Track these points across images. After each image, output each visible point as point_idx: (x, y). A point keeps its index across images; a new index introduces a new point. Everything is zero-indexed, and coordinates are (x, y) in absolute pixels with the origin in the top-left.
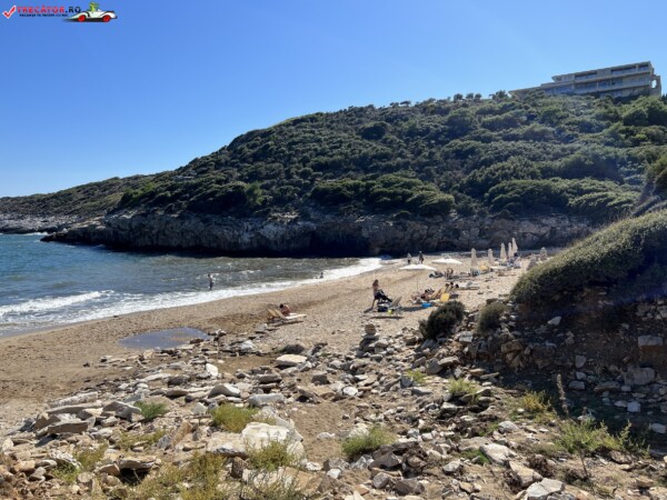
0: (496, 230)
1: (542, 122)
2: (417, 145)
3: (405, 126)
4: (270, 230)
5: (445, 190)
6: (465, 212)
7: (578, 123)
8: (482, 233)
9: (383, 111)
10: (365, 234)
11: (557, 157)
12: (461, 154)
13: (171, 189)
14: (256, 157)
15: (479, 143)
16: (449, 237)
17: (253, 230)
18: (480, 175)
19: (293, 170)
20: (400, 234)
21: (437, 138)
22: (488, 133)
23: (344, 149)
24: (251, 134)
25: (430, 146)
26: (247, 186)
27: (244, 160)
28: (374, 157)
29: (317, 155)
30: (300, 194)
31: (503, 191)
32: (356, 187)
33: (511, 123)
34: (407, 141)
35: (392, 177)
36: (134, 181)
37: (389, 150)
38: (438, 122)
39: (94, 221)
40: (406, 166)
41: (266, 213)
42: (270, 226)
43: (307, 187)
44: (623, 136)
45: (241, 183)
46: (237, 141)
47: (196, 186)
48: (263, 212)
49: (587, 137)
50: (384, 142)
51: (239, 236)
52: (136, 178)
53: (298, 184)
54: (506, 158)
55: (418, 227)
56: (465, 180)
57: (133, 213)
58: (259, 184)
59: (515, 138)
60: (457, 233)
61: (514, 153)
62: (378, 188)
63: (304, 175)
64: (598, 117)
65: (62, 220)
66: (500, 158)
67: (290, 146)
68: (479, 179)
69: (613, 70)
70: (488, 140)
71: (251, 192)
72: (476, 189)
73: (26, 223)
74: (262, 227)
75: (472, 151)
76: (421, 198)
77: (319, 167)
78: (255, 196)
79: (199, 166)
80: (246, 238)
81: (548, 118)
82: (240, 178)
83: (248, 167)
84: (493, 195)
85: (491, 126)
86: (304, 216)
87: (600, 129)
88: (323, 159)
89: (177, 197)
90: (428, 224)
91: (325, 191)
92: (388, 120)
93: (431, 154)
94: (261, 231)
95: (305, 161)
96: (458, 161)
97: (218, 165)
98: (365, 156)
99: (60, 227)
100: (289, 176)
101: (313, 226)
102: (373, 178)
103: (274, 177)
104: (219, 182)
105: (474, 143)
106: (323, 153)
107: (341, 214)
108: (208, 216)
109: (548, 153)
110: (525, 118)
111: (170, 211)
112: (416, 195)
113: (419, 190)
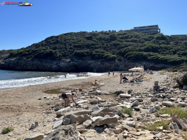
0: (129, 65)
1: (135, 37)
2: (102, 42)
3: (98, 37)
4: (62, 64)
5: (113, 54)
6: (120, 60)
7: (144, 39)
8: (125, 66)
9: (91, 33)
10: (92, 66)
11: (141, 47)
12: (115, 45)
13: (28, 51)
14: (54, 43)
15: (120, 42)
16: (116, 67)
17: (56, 64)
18: (122, 50)
19: (67, 47)
20: (102, 66)
21: (108, 40)
22: (121, 40)
23: (82, 42)
25: (106, 43)
26: (54, 51)
27: (51, 44)
28: (91, 45)
29: (74, 43)
30: (71, 54)
31: (129, 55)
32: (87, 52)
33: (127, 38)
34: (99, 41)
35: (97, 50)
37: (95, 43)
38: (107, 37)
40: (100, 47)
41: (61, 59)
42: (62, 63)
43: (72, 52)
44: (156, 42)
47: (36, 51)
48: (59, 59)
49: (147, 42)
50: (93, 41)
51: (52, 66)
53: (69, 51)
54: (128, 46)
55: (107, 64)
56: (118, 51)
57: (15, 58)
58: (58, 50)
59: (128, 41)
60: (118, 66)
61: (130, 45)
62: (94, 53)
63: (71, 48)
64: (148, 37)
66: (126, 46)
67: (65, 40)
68: (122, 51)
69: (149, 26)
70: (122, 42)
71: (55, 53)
72: (122, 54)
74: (60, 63)
75: (118, 44)
76: (107, 56)
77: (75, 46)
78: (57, 54)
79: (36, 45)
80: (54, 66)
81: (136, 36)
82: (51, 49)
83: (53, 46)
84: (127, 56)
85: (122, 38)
86: (72, 60)
87: (150, 40)
88: (76, 44)
89: (29, 54)
90: (110, 63)
91: (79, 53)
92: (94, 35)
93: (107, 45)
94: (59, 64)
95: (70, 45)
96: (114, 47)
97: (42, 45)
98: (88, 44)
100: (66, 48)
101: (76, 63)
102: (92, 50)
103: (61, 49)
104: (44, 50)
105: (118, 42)
107: (84, 60)
108: (41, 60)
109: (139, 46)
110: (130, 37)
111: (28, 58)
112: (106, 55)
113: (106, 54)
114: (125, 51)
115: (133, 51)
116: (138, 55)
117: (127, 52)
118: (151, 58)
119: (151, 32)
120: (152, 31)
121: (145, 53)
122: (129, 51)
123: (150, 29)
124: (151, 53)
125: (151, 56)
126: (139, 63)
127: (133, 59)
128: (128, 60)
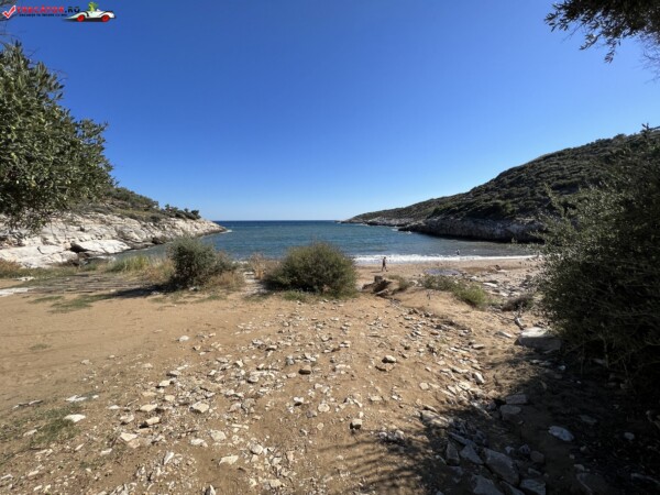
4: (514, 228)
14: (512, 184)
19: (537, 191)
23: (582, 172)
24: (511, 170)
26: (501, 202)
27: (504, 187)
36: (442, 201)
39: (421, 222)
41: (513, 218)
42: (515, 226)
45: (498, 201)
46: (502, 175)
47: (472, 203)
48: (512, 217)
51: (494, 230)
52: (443, 198)
57: (438, 218)
58: (510, 201)
65: (407, 220)
67: (538, 174)
71: (504, 206)
73: (393, 222)
74: (509, 226)
78: (507, 208)
79: (476, 191)
82: (500, 198)
83: (506, 191)
88: (562, 182)
89: (460, 210)
94: (508, 228)
97: (487, 190)
99: (406, 224)
103: (522, 195)
104: (486, 201)
106: (563, 178)
111: (457, 217)
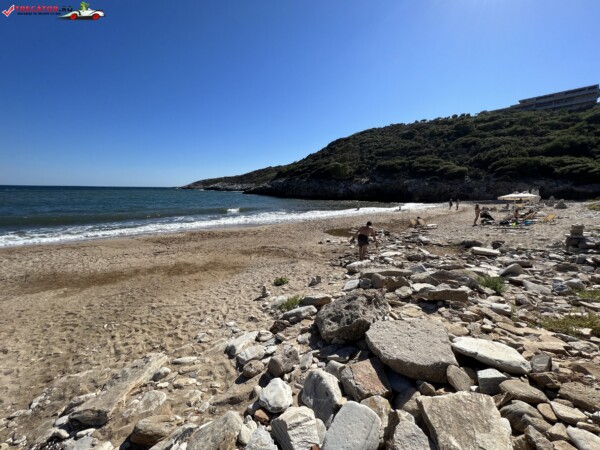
0: (498, 188)
1: (521, 124)
2: (436, 141)
3: (427, 132)
4: (355, 187)
5: (461, 164)
6: (476, 177)
7: (549, 125)
8: (488, 190)
9: (411, 126)
10: (410, 189)
11: (537, 144)
12: (466, 145)
13: (302, 167)
15: (478, 138)
17: (345, 187)
18: (483, 156)
19: (365, 156)
20: (432, 190)
21: (449, 137)
22: (483, 133)
23: (392, 144)
24: (339, 141)
25: (445, 142)
26: (341, 165)
27: (337, 153)
28: (411, 148)
30: (370, 168)
31: (502, 164)
32: (403, 164)
33: (498, 126)
34: (429, 140)
35: (425, 158)
37: (419, 144)
38: (447, 129)
39: (265, 184)
40: (431, 153)
42: (354, 185)
43: (373, 165)
44: (586, 130)
45: (337, 163)
48: (350, 178)
49: (558, 132)
50: (415, 140)
51: (338, 190)
54: (499, 146)
55: (444, 186)
56: (472, 159)
57: (284, 180)
58: (347, 164)
59: (500, 135)
60: (470, 190)
61: (504, 143)
62: (416, 164)
63: (371, 158)
64: (562, 120)
65: (249, 185)
66: (495, 146)
67: (360, 145)
68: (483, 159)
69: (567, 93)
70: (484, 136)
71: (343, 167)
72: (482, 164)
73: (235, 186)
75: (474, 143)
76: (446, 169)
77: (379, 154)
78: (346, 170)
80: (341, 191)
81: (525, 122)
83: (339, 156)
84: (494, 167)
85: (484, 129)
86: (373, 179)
87: (568, 127)
88: (381, 150)
90: (451, 184)
91: (385, 166)
92: (418, 129)
93: (447, 146)
94: (349, 188)
95: (370, 152)
96: (465, 149)
97: (323, 156)
98: (405, 148)
99: (249, 188)
100: (362, 159)
101: (379, 185)
102: (413, 159)
103: (354, 160)
105: (474, 139)
106: (380, 147)
107: (395, 179)
108: (321, 180)
109: (530, 143)
110: (508, 123)
111: (302, 178)
112: (442, 168)
113: (444, 165)
114: (489, 158)
115: (511, 156)
116: (525, 164)
117: (496, 159)
118: (564, 171)
119: (571, 106)
120: (574, 102)
121: (548, 160)
122: (502, 156)
123: (571, 99)
124: (567, 159)
125: (564, 164)
126: (526, 182)
127: (509, 175)
128: (495, 177)
